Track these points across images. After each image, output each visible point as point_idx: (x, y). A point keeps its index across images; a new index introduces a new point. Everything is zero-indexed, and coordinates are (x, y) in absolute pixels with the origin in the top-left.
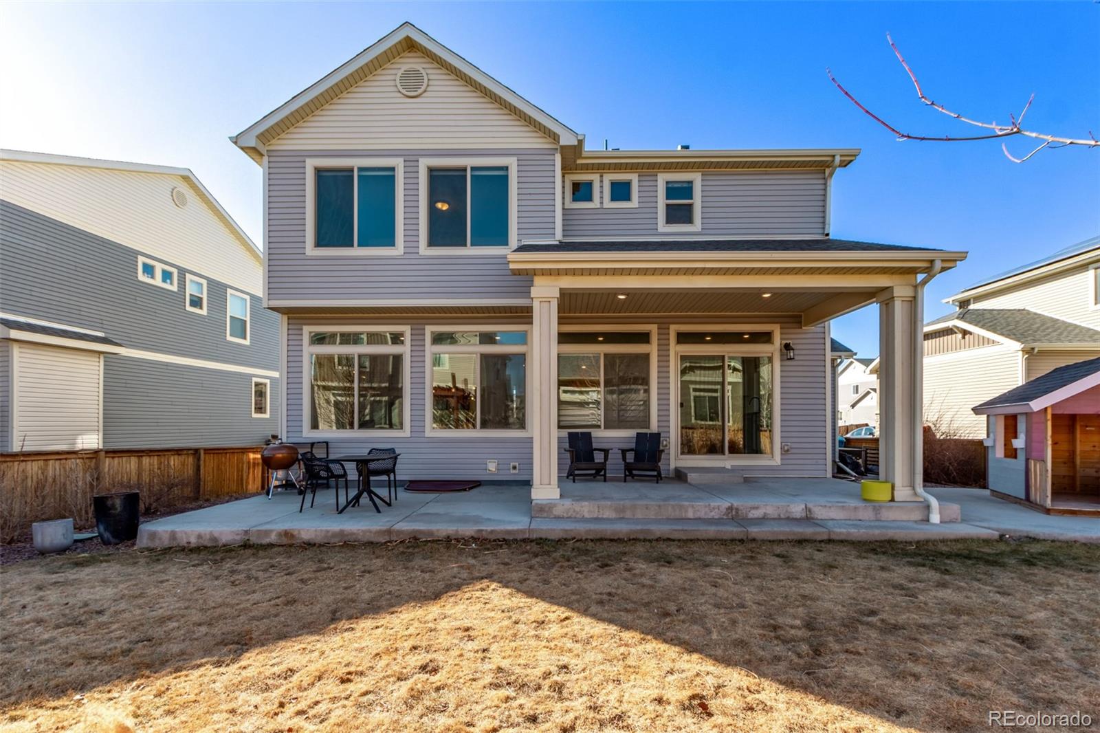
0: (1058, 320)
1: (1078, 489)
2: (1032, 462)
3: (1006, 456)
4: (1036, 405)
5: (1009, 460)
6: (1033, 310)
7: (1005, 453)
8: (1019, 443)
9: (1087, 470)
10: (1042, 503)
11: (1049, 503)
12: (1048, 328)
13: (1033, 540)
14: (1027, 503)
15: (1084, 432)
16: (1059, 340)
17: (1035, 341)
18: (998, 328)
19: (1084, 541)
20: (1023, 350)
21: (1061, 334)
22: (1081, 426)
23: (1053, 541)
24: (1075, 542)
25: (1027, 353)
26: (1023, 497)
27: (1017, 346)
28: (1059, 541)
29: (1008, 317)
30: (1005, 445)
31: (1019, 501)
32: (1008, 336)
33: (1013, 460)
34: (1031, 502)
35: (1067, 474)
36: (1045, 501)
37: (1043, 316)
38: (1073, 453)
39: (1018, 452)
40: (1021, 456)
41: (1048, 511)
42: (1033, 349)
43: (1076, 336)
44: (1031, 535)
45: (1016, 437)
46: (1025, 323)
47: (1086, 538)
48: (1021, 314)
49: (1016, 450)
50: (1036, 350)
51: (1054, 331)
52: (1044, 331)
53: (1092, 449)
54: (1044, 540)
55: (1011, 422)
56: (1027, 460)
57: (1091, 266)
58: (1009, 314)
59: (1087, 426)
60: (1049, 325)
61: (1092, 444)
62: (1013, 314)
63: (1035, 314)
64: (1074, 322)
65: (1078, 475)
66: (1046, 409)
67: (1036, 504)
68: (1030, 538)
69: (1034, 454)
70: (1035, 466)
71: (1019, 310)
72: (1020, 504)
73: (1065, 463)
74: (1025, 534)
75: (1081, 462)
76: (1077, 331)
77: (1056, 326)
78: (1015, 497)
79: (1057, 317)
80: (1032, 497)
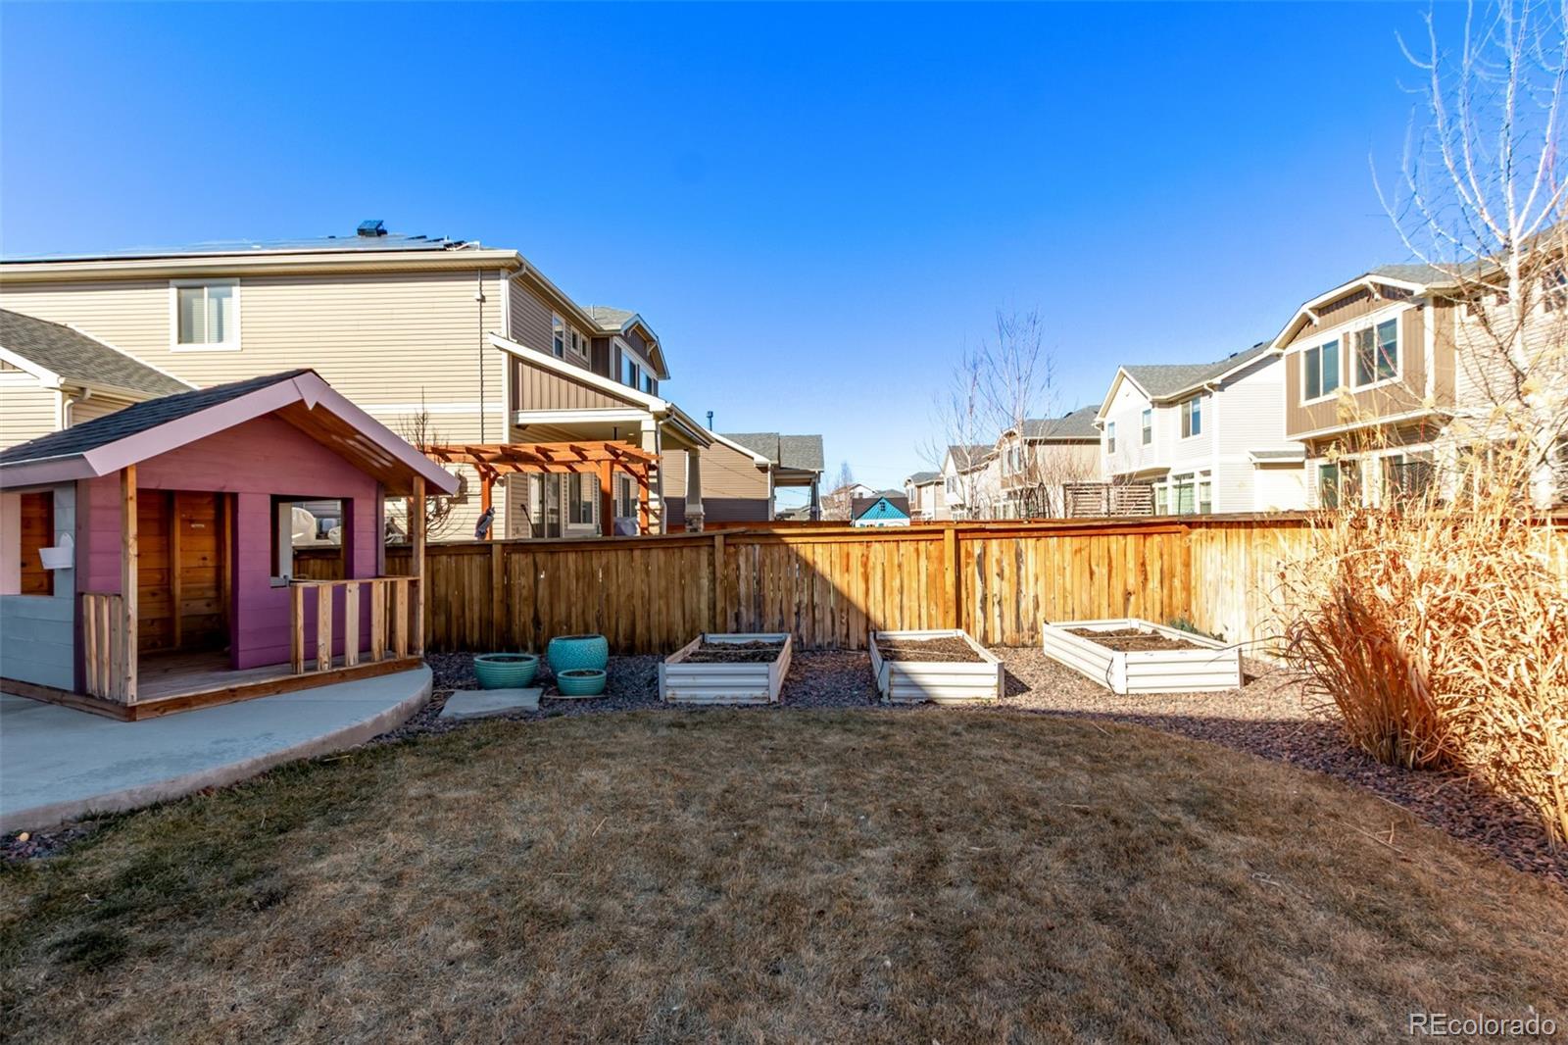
0: (123, 356)
1: (178, 643)
2: (91, 602)
3: (26, 590)
4: (103, 460)
5: (30, 599)
6: (80, 331)
7: (23, 584)
8: (58, 557)
9: (193, 604)
10: (116, 696)
11: (132, 693)
12: (108, 363)
13: (106, 823)
14: (80, 699)
15: (188, 533)
16: (126, 383)
17: (85, 376)
18: (13, 341)
19: (223, 782)
20: (64, 391)
21: (130, 376)
22: (183, 521)
23: (156, 807)
24: (207, 790)
25: (71, 396)
26: (69, 684)
27: (52, 379)
28: (170, 803)
29: (35, 329)
30: (23, 565)
31: (58, 695)
32: (33, 358)
33: (44, 600)
34: (91, 696)
35: (158, 616)
36: (125, 690)
37: (100, 344)
38: (169, 571)
39: (57, 578)
40: (64, 588)
41: (130, 713)
42: (83, 390)
43: (153, 383)
44: (97, 808)
45: (50, 543)
46: (67, 346)
47: (229, 773)
48: (60, 332)
49: (51, 573)
50: (88, 393)
51: (120, 370)
52: (101, 365)
53: (201, 563)
54: (132, 812)
55: (36, 511)
56: (79, 597)
57: (172, 282)
58: (36, 325)
59: (192, 521)
60: (109, 359)
61: (200, 555)
62: (43, 327)
63: (85, 338)
64: (149, 365)
65: (178, 615)
66: (124, 471)
67: (103, 699)
68: (93, 818)
69: (95, 581)
70: (98, 608)
71: (55, 325)
72: (61, 702)
73: (154, 594)
74: (79, 812)
75: (182, 589)
76: (153, 378)
77: (121, 363)
78: (48, 688)
79: (121, 350)
80: (92, 684)
